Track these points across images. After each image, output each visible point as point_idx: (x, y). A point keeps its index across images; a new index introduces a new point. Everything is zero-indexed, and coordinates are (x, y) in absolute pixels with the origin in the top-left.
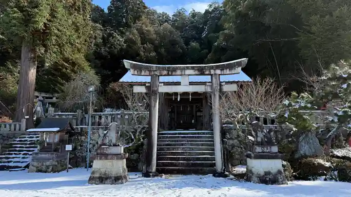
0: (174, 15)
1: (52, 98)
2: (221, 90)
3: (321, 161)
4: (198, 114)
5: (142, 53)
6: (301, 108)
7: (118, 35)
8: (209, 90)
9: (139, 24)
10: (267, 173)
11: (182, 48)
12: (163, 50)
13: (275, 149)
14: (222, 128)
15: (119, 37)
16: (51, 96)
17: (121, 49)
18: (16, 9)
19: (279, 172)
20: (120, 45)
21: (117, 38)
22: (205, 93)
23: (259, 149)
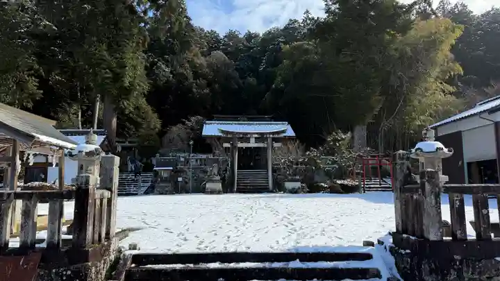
0: (225, 37)
1: (124, 143)
2: (272, 146)
3: (323, 184)
4: (257, 158)
5: (194, 90)
6: (314, 156)
7: (163, 64)
8: (266, 146)
9: (189, 55)
10: (294, 189)
11: (238, 84)
12: (217, 86)
13: (298, 177)
14: (273, 168)
15: (163, 66)
16: (124, 140)
17: (167, 81)
18: (107, 70)
19: (299, 188)
20: (165, 77)
21: (162, 69)
22: (264, 148)
23: (290, 178)
